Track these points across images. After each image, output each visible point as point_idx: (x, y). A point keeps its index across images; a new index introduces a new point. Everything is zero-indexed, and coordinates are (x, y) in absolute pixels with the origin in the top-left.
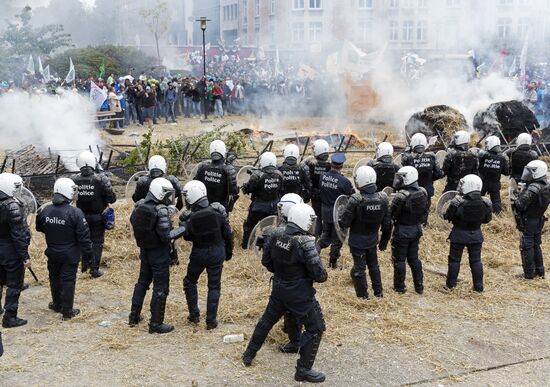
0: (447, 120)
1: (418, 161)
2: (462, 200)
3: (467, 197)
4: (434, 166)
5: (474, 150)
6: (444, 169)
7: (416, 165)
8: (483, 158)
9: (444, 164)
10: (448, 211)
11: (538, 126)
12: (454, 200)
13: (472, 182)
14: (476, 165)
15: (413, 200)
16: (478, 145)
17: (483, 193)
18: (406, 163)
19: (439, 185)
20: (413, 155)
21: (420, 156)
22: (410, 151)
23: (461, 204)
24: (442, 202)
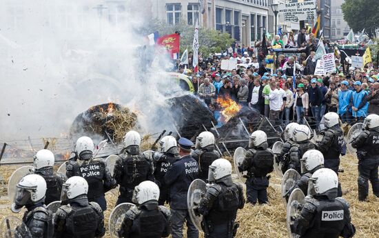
0: (117, 121)
1: (86, 169)
2: (138, 212)
3: (142, 207)
4: (104, 175)
5: (148, 154)
6: (116, 177)
7: (84, 175)
8: (158, 162)
9: (115, 171)
10: (123, 226)
11: (216, 124)
12: (129, 212)
13: (148, 190)
14: (151, 170)
15: (75, 219)
16: (154, 148)
17: (161, 202)
18: (72, 172)
19: (112, 196)
20: (80, 162)
21: (88, 162)
22: (75, 159)
23: (137, 216)
24: (116, 217)
